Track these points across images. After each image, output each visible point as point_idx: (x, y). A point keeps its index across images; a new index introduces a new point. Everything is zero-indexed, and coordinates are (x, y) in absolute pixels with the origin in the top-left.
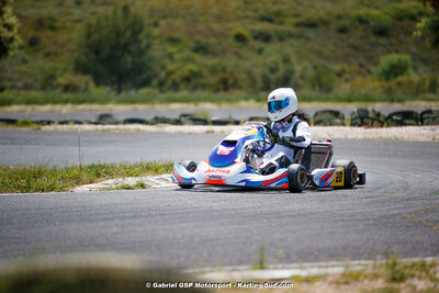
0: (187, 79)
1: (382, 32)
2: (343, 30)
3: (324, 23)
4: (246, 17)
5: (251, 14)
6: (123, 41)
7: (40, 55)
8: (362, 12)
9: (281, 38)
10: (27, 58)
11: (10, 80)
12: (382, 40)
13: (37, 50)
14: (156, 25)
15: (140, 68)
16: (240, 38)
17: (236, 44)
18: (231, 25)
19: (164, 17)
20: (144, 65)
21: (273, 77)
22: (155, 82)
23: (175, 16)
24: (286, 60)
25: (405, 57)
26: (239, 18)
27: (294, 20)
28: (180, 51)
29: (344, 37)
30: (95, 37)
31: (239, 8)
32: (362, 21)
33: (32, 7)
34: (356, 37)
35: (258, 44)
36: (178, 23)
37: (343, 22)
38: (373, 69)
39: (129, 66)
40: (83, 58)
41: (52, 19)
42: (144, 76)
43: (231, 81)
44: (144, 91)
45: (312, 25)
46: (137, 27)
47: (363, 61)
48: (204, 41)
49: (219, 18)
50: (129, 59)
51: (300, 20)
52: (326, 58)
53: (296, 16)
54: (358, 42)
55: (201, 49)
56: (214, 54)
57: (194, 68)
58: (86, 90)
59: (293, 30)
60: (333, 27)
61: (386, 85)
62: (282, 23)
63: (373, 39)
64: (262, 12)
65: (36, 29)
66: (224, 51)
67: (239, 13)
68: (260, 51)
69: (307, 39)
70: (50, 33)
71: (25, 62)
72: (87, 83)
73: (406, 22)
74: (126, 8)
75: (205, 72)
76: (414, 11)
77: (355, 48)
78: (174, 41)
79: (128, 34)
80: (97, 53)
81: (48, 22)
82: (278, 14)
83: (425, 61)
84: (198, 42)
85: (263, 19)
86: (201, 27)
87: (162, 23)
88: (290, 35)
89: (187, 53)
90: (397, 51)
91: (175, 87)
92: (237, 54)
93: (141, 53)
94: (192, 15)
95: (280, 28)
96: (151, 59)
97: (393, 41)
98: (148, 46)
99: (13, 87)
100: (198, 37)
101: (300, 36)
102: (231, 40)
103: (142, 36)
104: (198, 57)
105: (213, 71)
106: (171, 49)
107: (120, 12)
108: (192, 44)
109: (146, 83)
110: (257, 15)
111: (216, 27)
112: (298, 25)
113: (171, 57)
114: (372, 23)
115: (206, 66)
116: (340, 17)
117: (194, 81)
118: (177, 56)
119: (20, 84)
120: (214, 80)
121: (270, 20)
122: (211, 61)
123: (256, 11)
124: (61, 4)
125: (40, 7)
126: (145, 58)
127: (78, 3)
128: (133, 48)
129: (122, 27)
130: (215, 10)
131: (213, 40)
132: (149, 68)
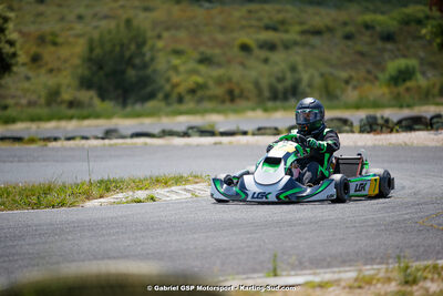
0: (192, 91)
1: (388, 37)
2: (348, 37)
3: (330, 30)
4: (251, 26)
5: (254, 23)
6: (127, 54)
7: (43, 71)
8: (368, 17)
9: (287, 46)
10: (31, 74)
11: (13, 97)
12: (389, 46)
13: (40, 67)
14: (159, 37)
15: (144, 81)
16: (245, 48)
17: (242, 54)
18: (235, 35)
19: (168, 29)
20: (148, 77)
21: (280, 87)
22: (160, 95)
23: (178, 28)
24: (293, 69)
25: (413, 62)
26: (243, 27)
27: (298, 28)
28: (184, 63)
29: (350, 43)
30: (98, 51)
31: (242, 17)
32: (367, 26)
33: (34, 23)
34: (362, 43)
35: (263, 54)
36: (182, 34)
37: (349, 29)
38: (381, 76)
39: (134, 79)
40: (87, 73)
41: (54, 34)
42: (149, 89)
43: (237, 92)
44: (151, 104)
45: (317, 33)
46: (140, 40)
47: (369, 67)
48: (209, 52)
49: (223, 29)
51: (305, 27)
52: (332, 66)
53: (301, 23)
54: (365, 49)
55: (205, 60)
56: (219, 65)
57: (200, 80)
58: (90, 105)
59: (298, 38)
60: (339, 33)
61: (395, 90)
62: (286, 31)
63: (380, 44)
64: (266, 21)
65: (39, 45)
66: (229, 62)
67: (244, 23)
68: (266, 61)
69: (313, 47)
70: (52, 49)
71: (28, 78)
72: (91, 98)
73: (413, 27)
74: (128, 22)
75: (211, 83)
76: (421, 15)
77: (362, 54)
78: (177, 53)
79: (133, 47)
81: (49, 38)
82: (283, 22)
83: (433, 65)
84: (202, 53)
85: (267, 28)
86: (205, 38)
87: (166, 35)
88: (296, 43)
89: (192, 65)
90: (405, 56)
91: (180, 100)
92: (243, 64)
93: (145, 66)
94: (196, 26)
95: (285, 37)
96: (155, 71)
97: (401, 46)
98: (152, 59)
99: (17, 104)
100: (202, 49)
101: (305, 44)
102: (236, 50)
103: (146, 49)
104: (202, 68)
105: (219, 82)
106: (176, 61)
107: (122, 25)
108: (196, 56)
109: (151, 96)
110: (261, 24)
111: (221, 37)
112: (303, 33)
113: (175, 69)
114: (378, 28)
115: (211, 77)
116: (345, 24)
117: (200, 93)
118: (182, 69)
119: (24, 101)
120: (219, 91)
121: (275, 29)
122: (216, 72)
123: (260, 19)
124: (62, 19)
125: (41, 23)
126: (149, 71)
127: (80, 18)
128: (137, 61)
129: (126, 41)
130: (218, 20)
131: (217, 51)
132: (154, 82)
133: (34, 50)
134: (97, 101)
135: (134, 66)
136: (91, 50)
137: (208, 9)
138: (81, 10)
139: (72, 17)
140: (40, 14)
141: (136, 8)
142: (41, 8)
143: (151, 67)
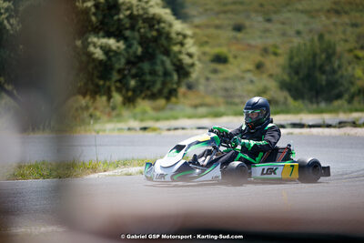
6: (318, 62)
7: (265, 76)
10: (254, 79)
11: (240, 96)
13: (262, 72)
15: (332, 85)
20: (337, 82)
22: (346, 96)
30: (296, 60)
33: (261, 37)
39: (324, 83)
40: (286, 78)
41: (276, 47)
42: (336, 91)
44: (337, 103)
46: (330, 51)
50: (324, 77)
65: (262, 55)
70: (273, 57)
71: (252, 82)
72: (286, 98)
74: (321, 36)
79: (323, 56)
80: (297, 73)
81: (271, 49)
93: (334, 72)
96: (342, 77)
98: (339, 67)
103: (334, 59)
107: (316, 38)
109: (339, 96)
124: (284, 34)
125: (267, 37)
126: (337, 76)
127: (298, 33)
128: (327, 68)
129: (318, 51)
132: (342, 84)
133: (258, 58)
134: (290, 100)
135: (323, 72)
136: (291, 59)
138: (301, 27)
139: (291, 32)
140: (266, 31)
141: (347, 24)
142: (268, 25)
143: (340, 73)
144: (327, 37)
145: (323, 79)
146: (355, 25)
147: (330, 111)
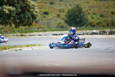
0: (98, 24)
6: (77, 14)
7: (60, 19)
10: (57, 19)
11: (52, 25)
13: (59, 17)
14: (90, 10)
15: (81, 21)
16: (112, 13)
18: (110, 9)
19: (92, 8)
23: (95, 8)
28: (96, 16)
31: (113, 5)
33: (59, 6)
39: (78, 21)
42: (82, 24)
43: (109, 24)
44: (82, 27)
46: (80, 11)
49: (107, 8)
55: (102, 16)
57: (100, 21)
58: (66, 27)
65: (59, 12)
66: (108, 16)
67: (113, 6)
70: (63, 13)
71: (56, 20)
72: (66, 25)
75: (102, 22)
78: (94, 14)
80: (70, 18)
81: (62, 10)
86: (102, 10)
89: (98, 17)
91: (94, 26)
92: (112, 17)
94: (100, 7)
96: (84, 19)
98: (83, 16)
99: (53, 27)
100: (101, 13)
102: (110, 13)
104: (101, 18)
105: (105, 21)
106: (93, 16)
108: (99, 15)
111: (106, 10)
113: (93, 18)
115: (103, 20)
118: (95, 18)
119: (55, 26)
120: (105, 24)
124: (66, 5)
125: (61, 6)
126: (82, 19)
127: (70, 5)
128: (79, 16)
130: (106, 6)
131: (105, 13)
132: (84, 22)
133: (58, 13)
135: (78, 17)
137: (104, 2)
138: (71, 3)
139: (68, 5)
140: (61, 4)
142: (61, 3)
143: (83, 18)
144: (80, 6)
145: (78, 20)
146: (88, 3)
147: (80, 30)
